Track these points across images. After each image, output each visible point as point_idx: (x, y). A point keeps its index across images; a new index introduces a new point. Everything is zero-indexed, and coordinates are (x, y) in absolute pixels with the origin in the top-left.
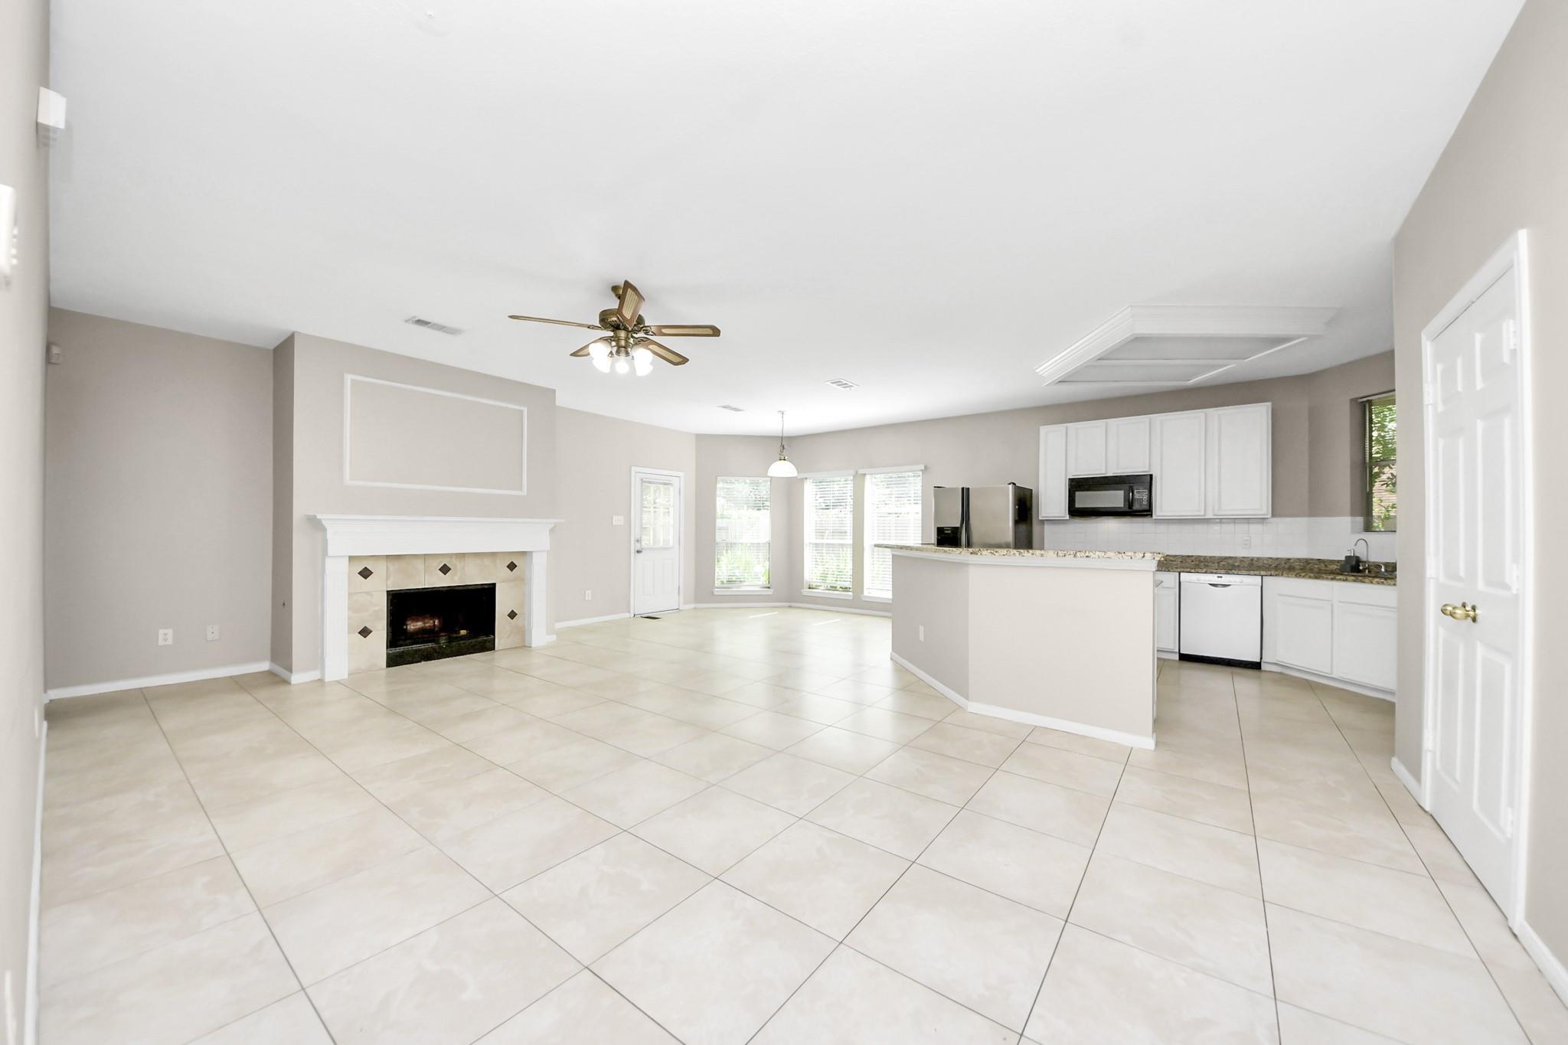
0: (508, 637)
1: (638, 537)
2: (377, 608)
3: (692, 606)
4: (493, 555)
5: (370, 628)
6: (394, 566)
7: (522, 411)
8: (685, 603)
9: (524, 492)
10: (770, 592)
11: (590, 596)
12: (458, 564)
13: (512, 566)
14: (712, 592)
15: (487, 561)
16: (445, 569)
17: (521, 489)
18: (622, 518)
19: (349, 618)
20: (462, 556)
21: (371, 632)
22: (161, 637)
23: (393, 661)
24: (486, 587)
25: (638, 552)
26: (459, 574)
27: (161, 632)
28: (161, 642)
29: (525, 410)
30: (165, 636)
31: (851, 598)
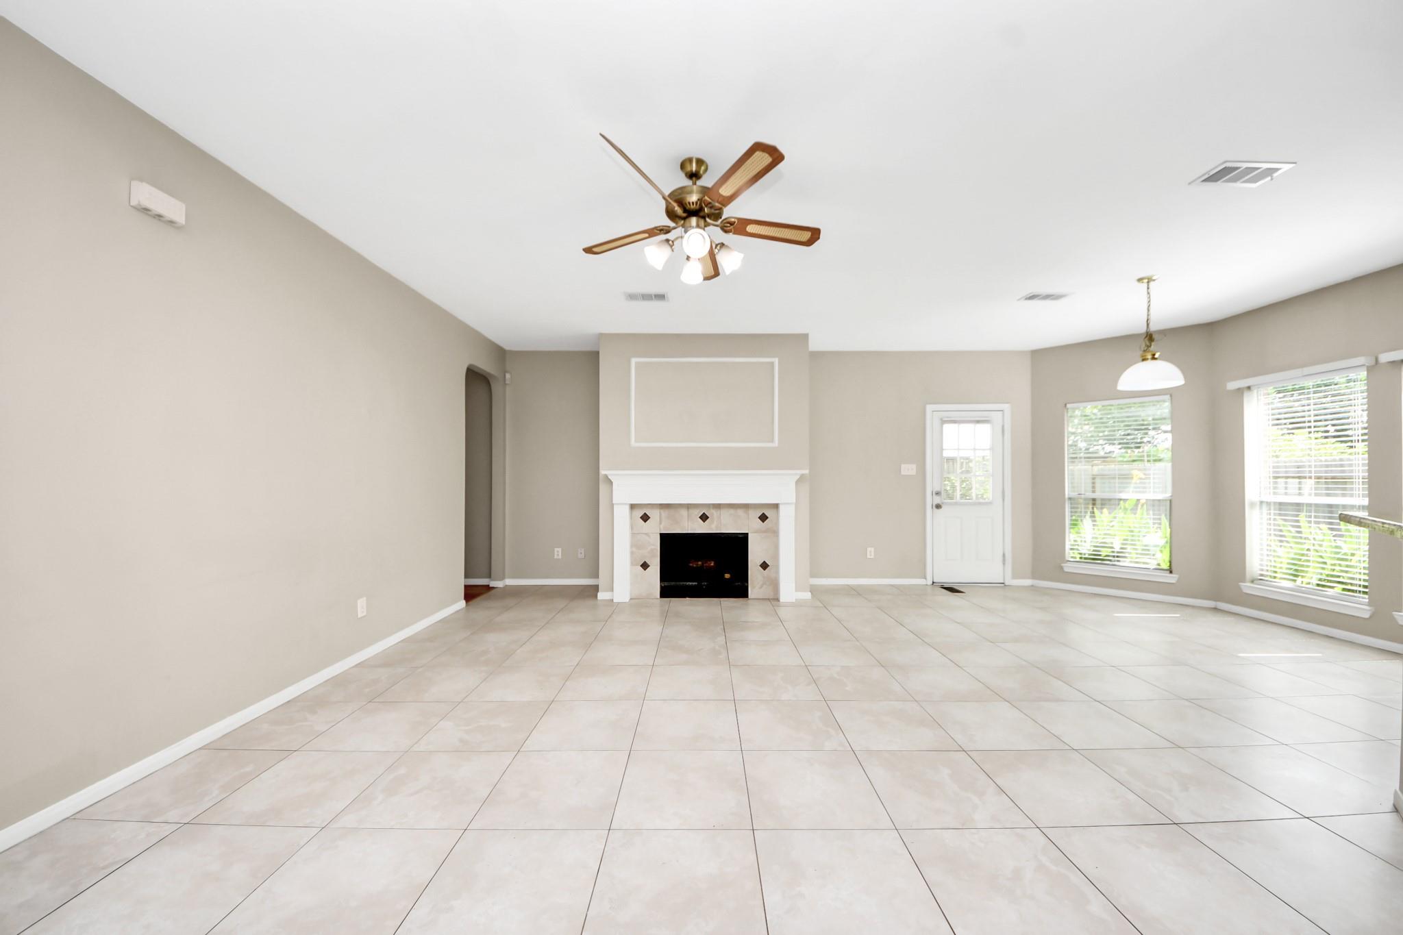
0: (761, 587)
1: (937, 489)
2: (653, 547)
3: (1028, 582)
4: (746, 506)
5: (648, 563)
6: (665, 513)
7: (772, 364)
8: (1014, 576)
9: (776, 444)
10: (1172, 579)
11: (873, 554)
12: (715, 513)
13: (763, 518)
14: (1062, 568)
15: (740, 512)
16: (704, 518)
17: (772, 441)
18: (914, 466)
19: (632, 553)
20: (718, 506)
21: (649, 566)
22: (556, 553)
23: (665, 593)
24: (741, 536)
25: (938, 506)
26: (715, 523)
27: (556, 549)
28: (556, 557)
29: (776, 361)
30: (558, 553)
31: (1367, 616)
